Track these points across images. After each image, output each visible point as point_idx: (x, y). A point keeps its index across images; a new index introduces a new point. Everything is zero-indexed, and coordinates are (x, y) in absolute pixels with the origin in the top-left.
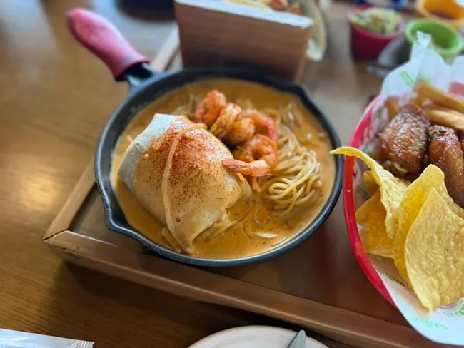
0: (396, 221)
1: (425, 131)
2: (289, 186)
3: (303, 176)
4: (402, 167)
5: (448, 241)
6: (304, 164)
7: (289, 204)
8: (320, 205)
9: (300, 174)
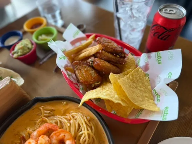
0: (122, 100)
1: (88, 66)
2: (85, 133)
3: (82, 124)
4: (98, 82)
5: (133, 85)
6: (76, 119)
7: (93, 138)
8: (98, 123)
9: (81, 125)
